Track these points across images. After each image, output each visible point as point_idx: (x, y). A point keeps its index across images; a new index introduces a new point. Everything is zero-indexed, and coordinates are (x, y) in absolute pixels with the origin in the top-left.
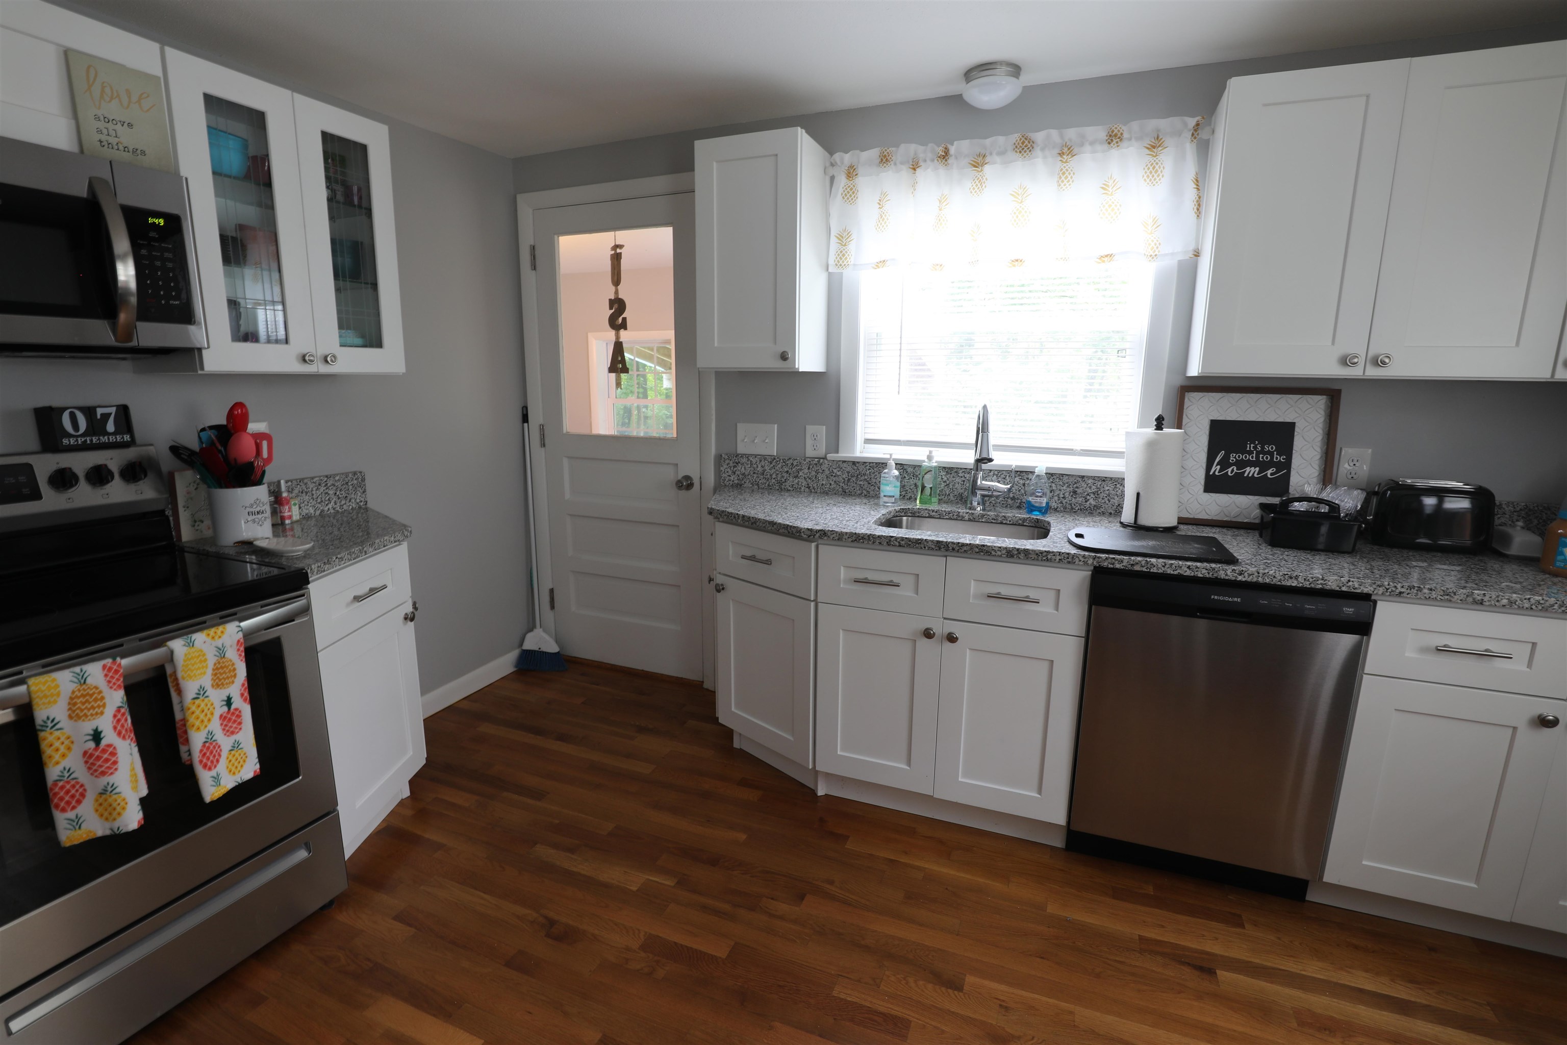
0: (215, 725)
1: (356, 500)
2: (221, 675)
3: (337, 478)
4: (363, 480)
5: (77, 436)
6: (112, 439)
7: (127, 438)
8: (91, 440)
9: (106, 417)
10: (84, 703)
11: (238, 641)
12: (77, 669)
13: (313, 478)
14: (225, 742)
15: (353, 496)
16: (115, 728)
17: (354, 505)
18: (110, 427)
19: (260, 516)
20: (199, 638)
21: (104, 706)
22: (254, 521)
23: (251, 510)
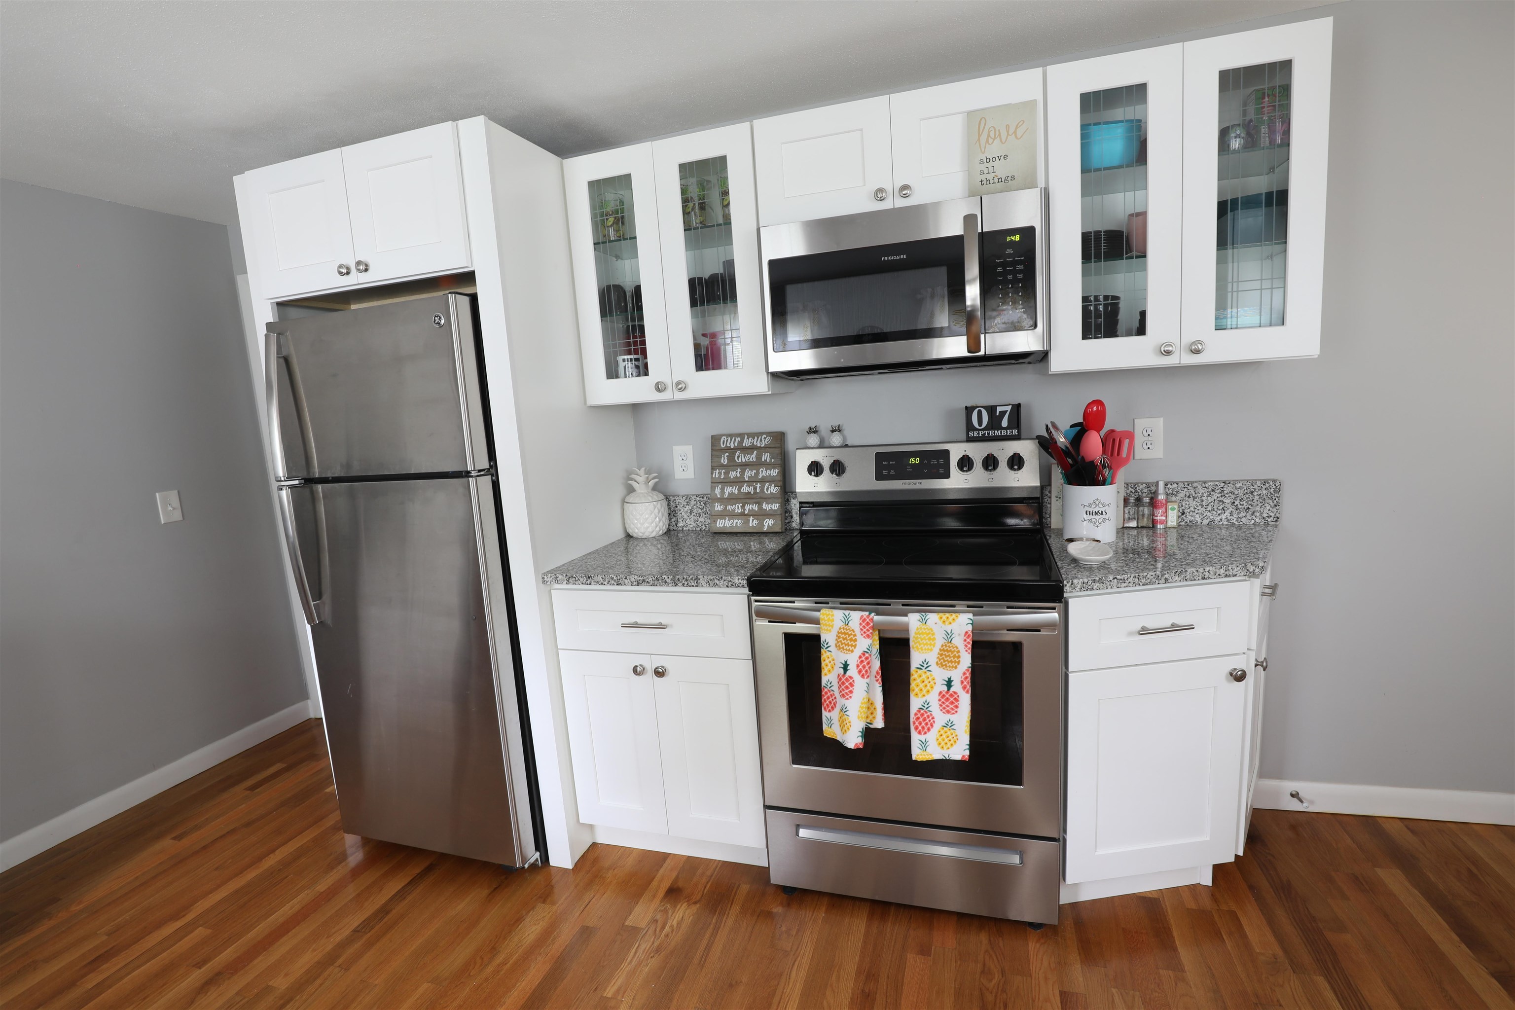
0: (933, 699)
1: (1261, 513)
2: (947, 657)
3: (1238, 485)
4: (1278, 490)
5: (981, 430)
6: (1004, 433)
7: (1015, 432)
8: (988, 434)
9: (1003, 413)
10: (844, 639)
11: (967, 633)
12: (847, 612)
13: (1205, 482)
14: (940, 718)
15: (1258, 508)
16: (858, 666)
17: (1257, 520)
18: (1005, 423)
19: (1097, 517)
20: (933, 618)
21: (855, 646)
22: (1090, 521)
23: (1091, 510)
